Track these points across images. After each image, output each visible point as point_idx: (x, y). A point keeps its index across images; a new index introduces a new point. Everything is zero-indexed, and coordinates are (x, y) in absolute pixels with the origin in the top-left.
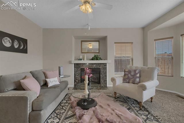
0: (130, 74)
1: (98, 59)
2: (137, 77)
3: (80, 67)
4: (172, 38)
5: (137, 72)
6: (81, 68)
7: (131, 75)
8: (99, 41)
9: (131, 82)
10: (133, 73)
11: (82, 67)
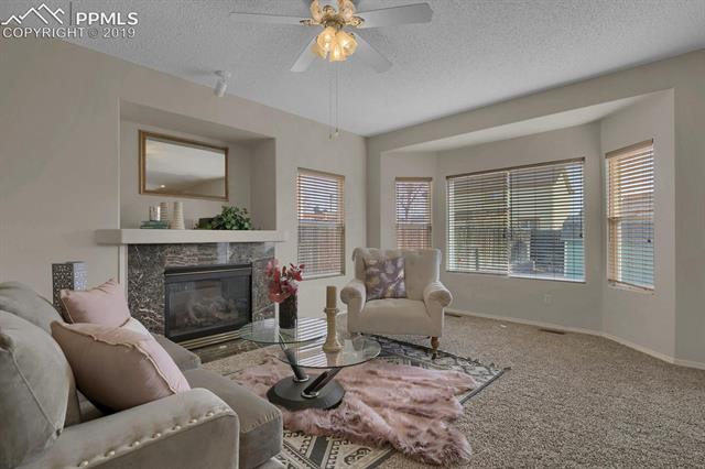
0: (385, 272)
1: (246, 225)
2: (400, 280)
3: (162, 263)
4: (430, 179)
5: (400, 264)
6: (168, 264)
7: (388, 275)
8: (226, 151)
9: (389, 294)
10: (390, 270)
11: (171, 260)
